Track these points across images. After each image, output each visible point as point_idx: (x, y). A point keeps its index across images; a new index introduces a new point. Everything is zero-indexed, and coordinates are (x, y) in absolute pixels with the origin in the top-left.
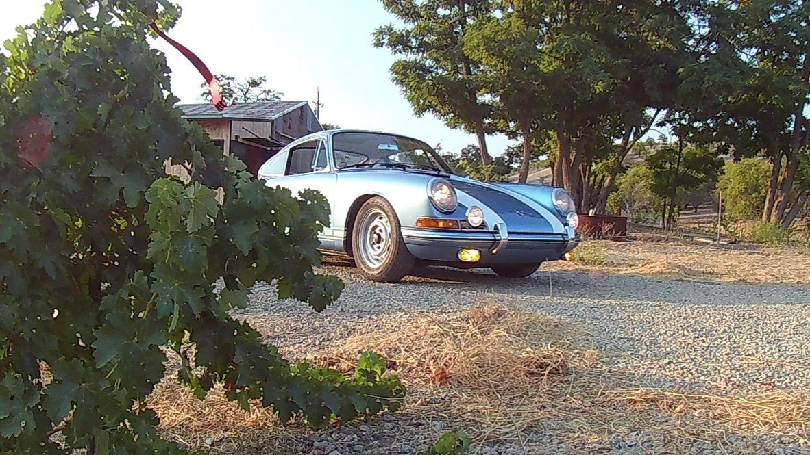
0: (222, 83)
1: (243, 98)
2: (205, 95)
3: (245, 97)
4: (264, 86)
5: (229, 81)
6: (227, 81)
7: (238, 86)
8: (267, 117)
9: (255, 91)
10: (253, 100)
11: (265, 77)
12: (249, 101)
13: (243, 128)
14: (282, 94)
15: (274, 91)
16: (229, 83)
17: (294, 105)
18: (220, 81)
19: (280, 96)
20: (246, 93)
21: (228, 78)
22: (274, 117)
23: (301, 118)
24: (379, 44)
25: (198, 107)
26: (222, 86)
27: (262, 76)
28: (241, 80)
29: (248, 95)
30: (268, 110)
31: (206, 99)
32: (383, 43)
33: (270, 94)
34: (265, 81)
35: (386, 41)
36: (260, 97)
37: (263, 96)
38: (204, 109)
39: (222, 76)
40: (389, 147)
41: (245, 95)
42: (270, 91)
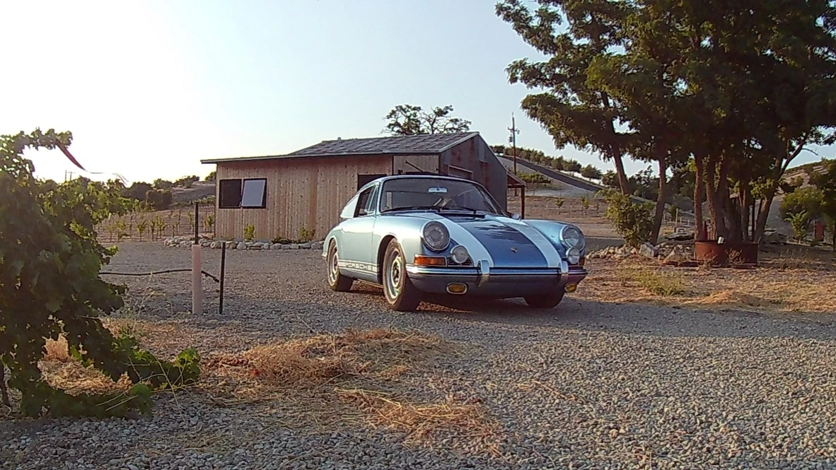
0: (408, 114)
1: (430, 128)
2: (392, 127)
3: (432, 127)
4: (451, 115)
5: (416, 111)
6: (413, 112)
7: (423, 116)
8: (433, 150)
9: (442, 121)
10: (441, 130)
11: (451, 106)
12: (436, 132)
13: (407, 162)
14: (470, 123)
15: (461, 120)
16: (415, 113)
17: (465, 136)
18: (405, 112)
19: (468, 125)
20: (433, 123)
21: (414, 109)
22: (441, 150)
23: (472, 149)
24: (513, 80)
25: (371, 142)
26: (409, 117)
27: (449, 106)
28: (428, 110)
29: (435, 125)
30: (437, 143)
31: (393, 130)
32: (517, 78)
33: (458, 123)
34: (452, 110)
35: (519, 76)
36: (447, 127)
37: (450, 125)
38: (376, 143)
39: (408, 106)
40: (438, 190)
41: (432, 125)
42: (457, 120)
